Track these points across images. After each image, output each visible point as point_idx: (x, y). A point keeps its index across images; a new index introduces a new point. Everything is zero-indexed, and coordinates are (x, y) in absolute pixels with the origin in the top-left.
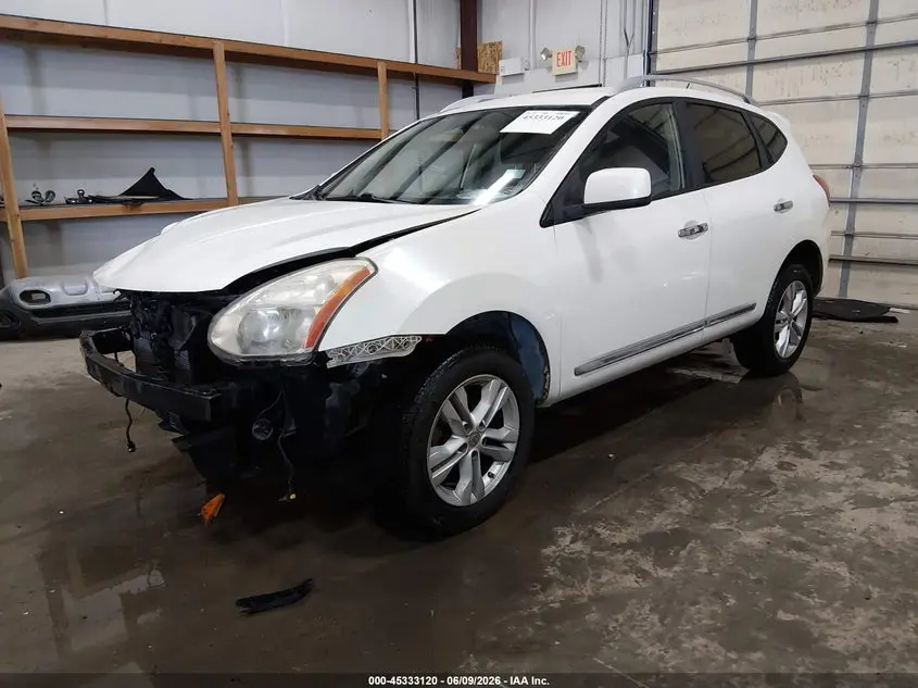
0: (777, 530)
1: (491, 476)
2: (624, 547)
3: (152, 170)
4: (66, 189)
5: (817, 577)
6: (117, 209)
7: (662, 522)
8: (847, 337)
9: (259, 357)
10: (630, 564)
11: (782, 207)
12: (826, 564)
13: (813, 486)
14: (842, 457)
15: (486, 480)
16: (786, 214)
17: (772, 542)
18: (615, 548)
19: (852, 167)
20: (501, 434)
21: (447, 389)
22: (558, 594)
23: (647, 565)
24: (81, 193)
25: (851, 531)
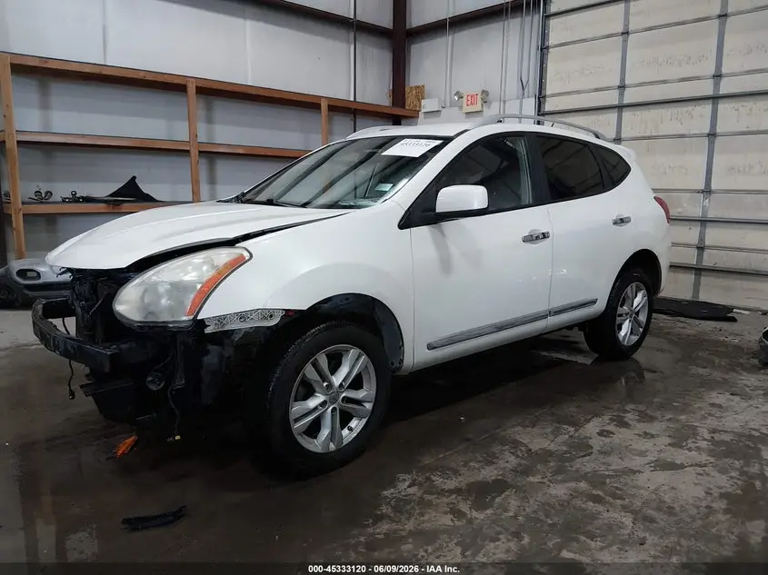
0: (583, 485)
1: (351, 429)
2: (451, 492)
3: (134, 178)
4: (61, 190)
5: (605, 524)
6: (101, 207)
7: (489, 474)
8: (689, 331)
9: (152, 322)
10: (451, 506)
11: (621, 221)
12: (616, 515)
13: (624, 451)
14: (654, 428)
15: (345, 432)
16: (624, 227)
17: (575, 494)
18: (442, 493)
19: (703, 192)
20: (360, 394)
21: (309, 355)
22: (385, 527)
23: (464, 507)
24: (74, 194)
25: (643, 488)
